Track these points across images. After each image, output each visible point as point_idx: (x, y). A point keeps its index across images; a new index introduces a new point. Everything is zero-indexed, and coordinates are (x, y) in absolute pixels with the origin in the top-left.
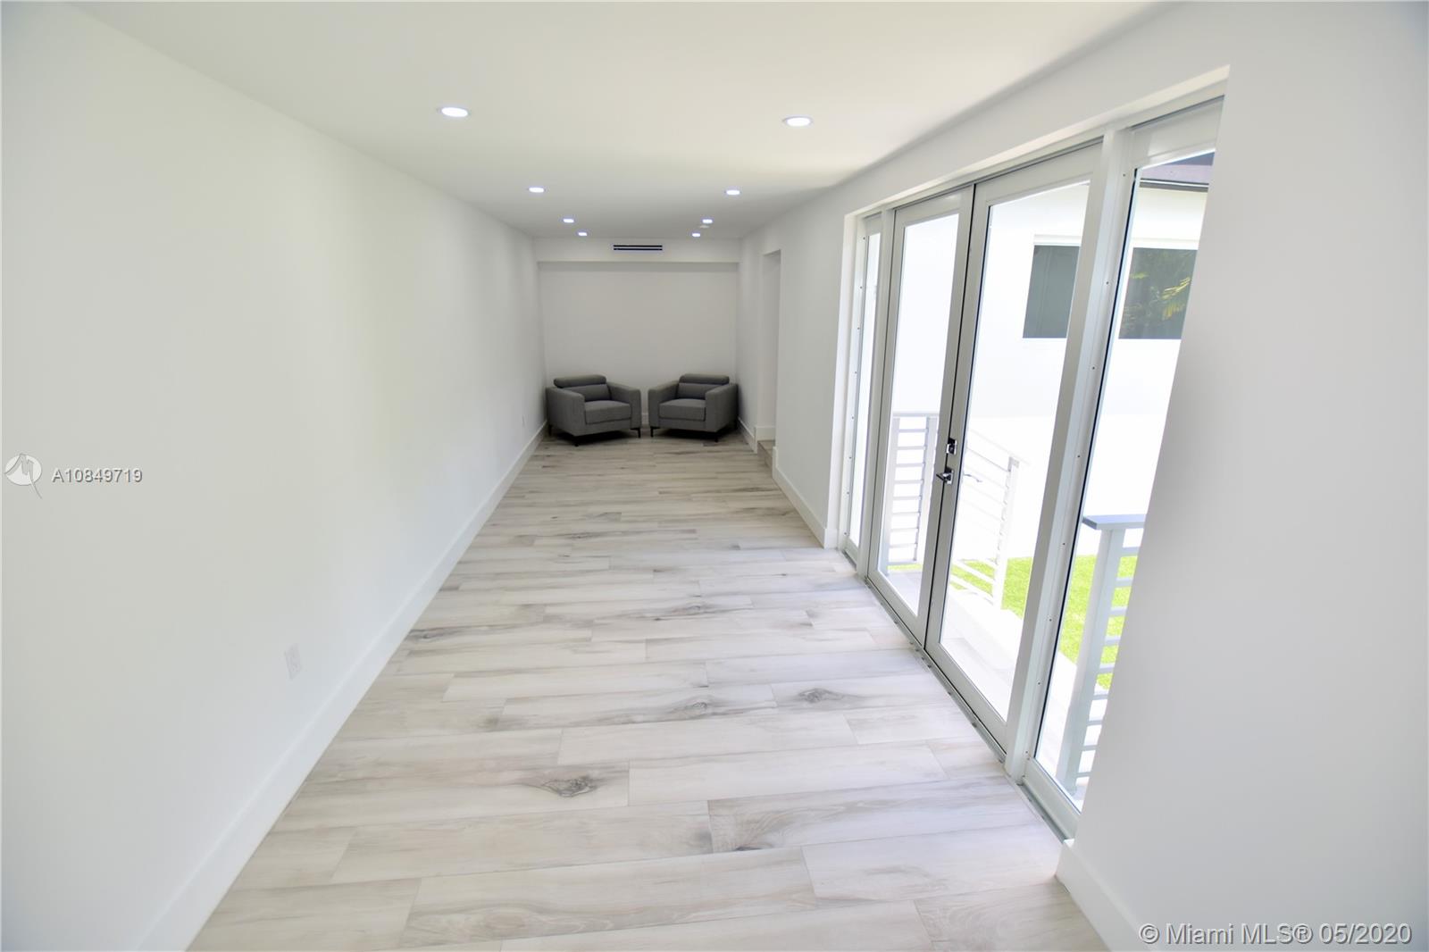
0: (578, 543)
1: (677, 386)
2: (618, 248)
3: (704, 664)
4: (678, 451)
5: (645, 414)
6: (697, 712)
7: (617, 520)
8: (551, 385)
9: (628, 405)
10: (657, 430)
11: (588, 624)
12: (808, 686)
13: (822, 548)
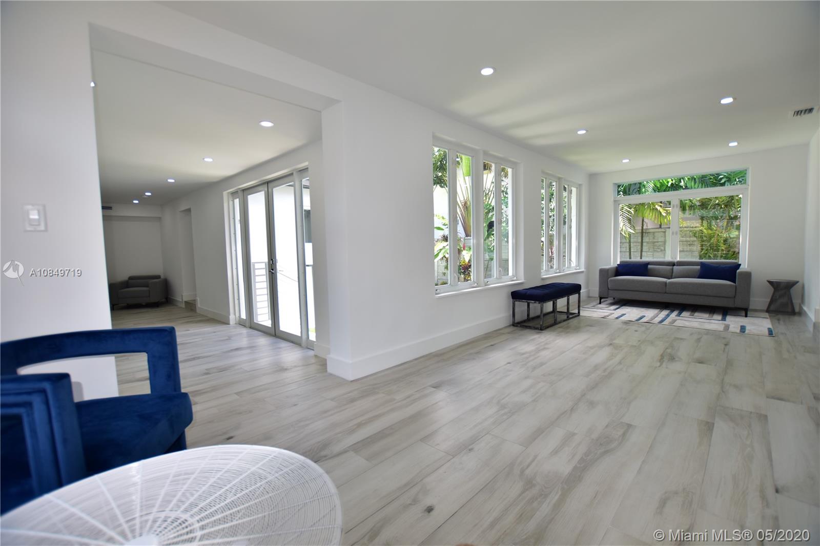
1: (128, 282)
13: (229, 324)
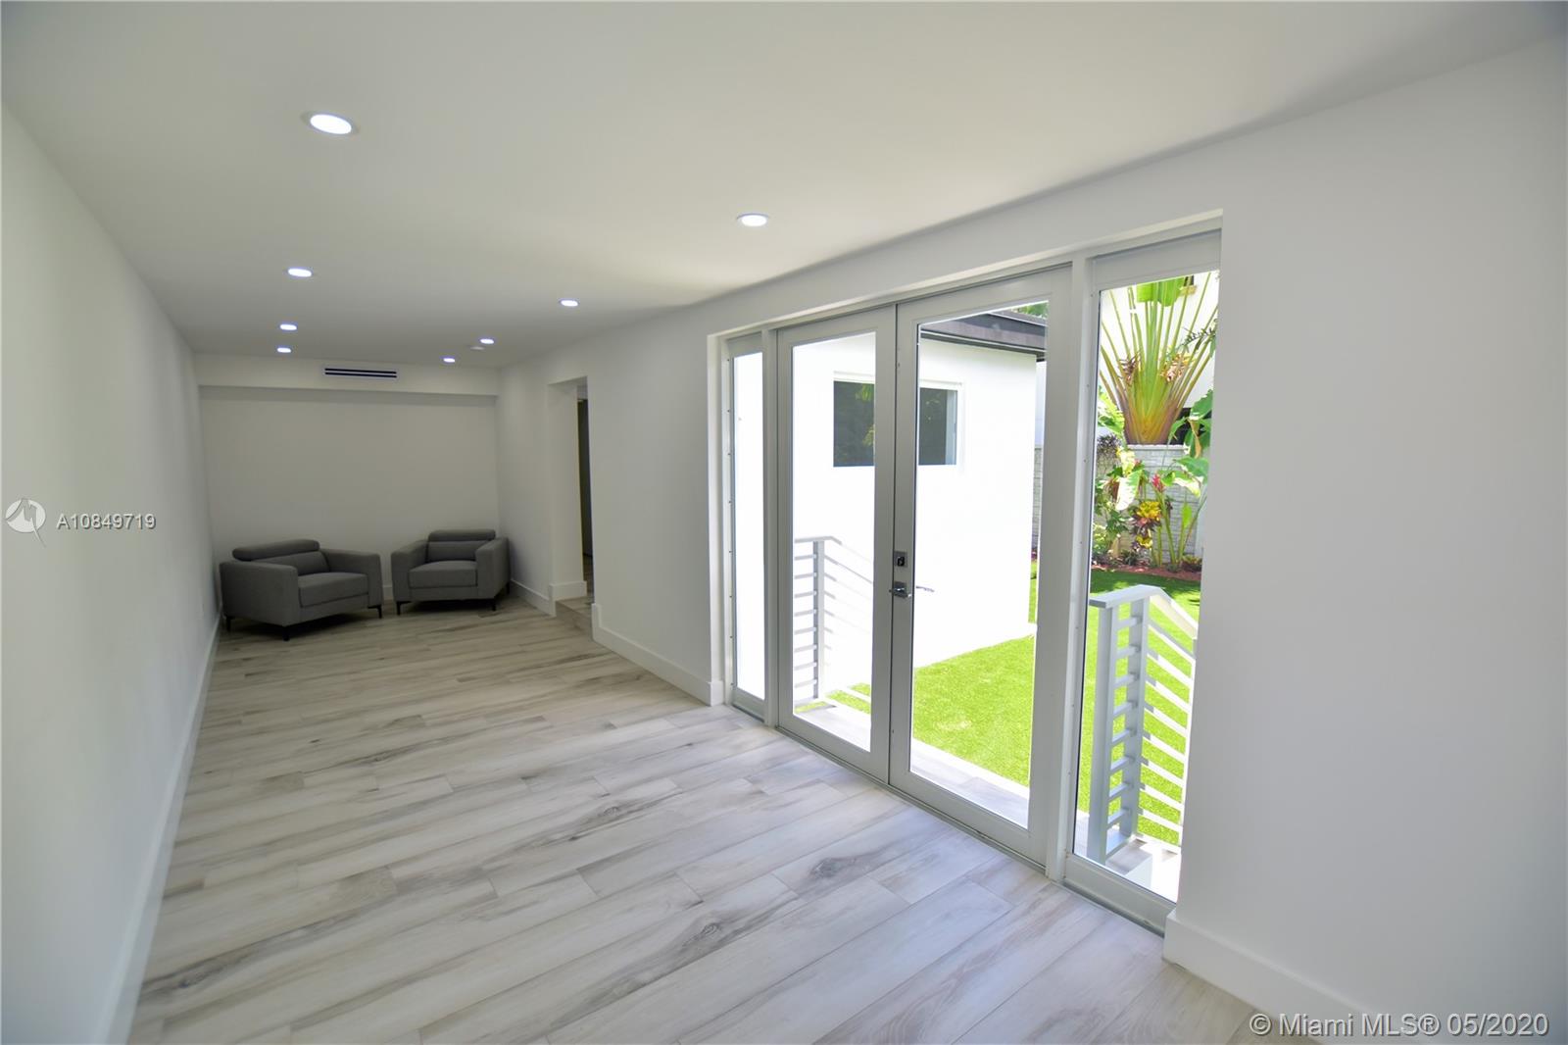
0: (381, 767)
1: (427, 546)
2: (330, 372)
3: (675, 875)
4: (448, 627)
5: (387, 586)
6: (715, 937)
7: (422, 726)
8: (229, 558)
9: (361, 575)
10: (405, 605)
11: (476, 874)
12: (812, 860)
13: (709, 705)
